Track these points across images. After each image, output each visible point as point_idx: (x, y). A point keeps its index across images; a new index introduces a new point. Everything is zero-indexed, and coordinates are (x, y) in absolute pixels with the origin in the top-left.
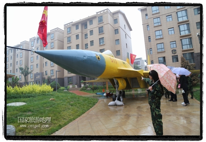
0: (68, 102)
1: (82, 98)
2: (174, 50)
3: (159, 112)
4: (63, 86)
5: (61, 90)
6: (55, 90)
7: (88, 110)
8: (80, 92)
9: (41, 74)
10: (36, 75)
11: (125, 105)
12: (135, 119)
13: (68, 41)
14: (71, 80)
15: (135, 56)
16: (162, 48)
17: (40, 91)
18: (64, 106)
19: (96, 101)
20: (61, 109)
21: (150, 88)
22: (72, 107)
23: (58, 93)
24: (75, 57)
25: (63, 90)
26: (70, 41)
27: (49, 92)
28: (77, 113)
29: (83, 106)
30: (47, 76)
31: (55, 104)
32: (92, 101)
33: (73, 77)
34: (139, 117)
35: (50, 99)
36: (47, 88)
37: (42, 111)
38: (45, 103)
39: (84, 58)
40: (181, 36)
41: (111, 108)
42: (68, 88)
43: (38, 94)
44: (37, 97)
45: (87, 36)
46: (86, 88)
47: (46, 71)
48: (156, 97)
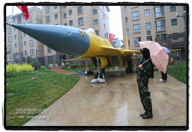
0: (51, 80)
1: (64, 76)
2: (148, 31)
3: (146, 90)
4: (44, 65)
5: (42, 69)
6: (36, 69)
7: (71, 88)
8: (61, 70)
9: (21, 54)
10: (15, 55)
11: (106, 82)
12: (120, 96)
14: (51, 59)
15: (114, 36)
16: (138, 29)
17: (21, 70)
18: (47, 85)
19: (78, 79)
20: (44, 88)
21: (140, 66)
22: (56, 86)
23: (40, 72)
24: (59, 33)
25: (44, 69)
26: (49, 20)
27: (30, 71)
28: (61, 91)
29: (66, 84)
30: (27, 55)
31: (38, 83)
32: (74, 78)
33: (53, 56)
34: (123, 94)
35: (32, 79)
36: (28, 67)
37: (25, 91)
38: (28, 83)
39: (69, 34)
40: (156, 18)
41: (94, 85)
42: (49, 67)
43: (19, 74)
44: (19, 77)
45: (66, 15)
46: (66, 66)
47: (25, 51)
48: (146, 76)
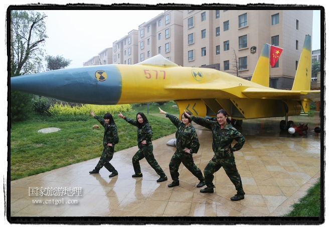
13: (189, 25)
26: (192, 24)
35: (93, 126)
